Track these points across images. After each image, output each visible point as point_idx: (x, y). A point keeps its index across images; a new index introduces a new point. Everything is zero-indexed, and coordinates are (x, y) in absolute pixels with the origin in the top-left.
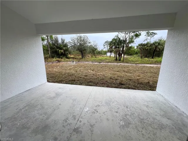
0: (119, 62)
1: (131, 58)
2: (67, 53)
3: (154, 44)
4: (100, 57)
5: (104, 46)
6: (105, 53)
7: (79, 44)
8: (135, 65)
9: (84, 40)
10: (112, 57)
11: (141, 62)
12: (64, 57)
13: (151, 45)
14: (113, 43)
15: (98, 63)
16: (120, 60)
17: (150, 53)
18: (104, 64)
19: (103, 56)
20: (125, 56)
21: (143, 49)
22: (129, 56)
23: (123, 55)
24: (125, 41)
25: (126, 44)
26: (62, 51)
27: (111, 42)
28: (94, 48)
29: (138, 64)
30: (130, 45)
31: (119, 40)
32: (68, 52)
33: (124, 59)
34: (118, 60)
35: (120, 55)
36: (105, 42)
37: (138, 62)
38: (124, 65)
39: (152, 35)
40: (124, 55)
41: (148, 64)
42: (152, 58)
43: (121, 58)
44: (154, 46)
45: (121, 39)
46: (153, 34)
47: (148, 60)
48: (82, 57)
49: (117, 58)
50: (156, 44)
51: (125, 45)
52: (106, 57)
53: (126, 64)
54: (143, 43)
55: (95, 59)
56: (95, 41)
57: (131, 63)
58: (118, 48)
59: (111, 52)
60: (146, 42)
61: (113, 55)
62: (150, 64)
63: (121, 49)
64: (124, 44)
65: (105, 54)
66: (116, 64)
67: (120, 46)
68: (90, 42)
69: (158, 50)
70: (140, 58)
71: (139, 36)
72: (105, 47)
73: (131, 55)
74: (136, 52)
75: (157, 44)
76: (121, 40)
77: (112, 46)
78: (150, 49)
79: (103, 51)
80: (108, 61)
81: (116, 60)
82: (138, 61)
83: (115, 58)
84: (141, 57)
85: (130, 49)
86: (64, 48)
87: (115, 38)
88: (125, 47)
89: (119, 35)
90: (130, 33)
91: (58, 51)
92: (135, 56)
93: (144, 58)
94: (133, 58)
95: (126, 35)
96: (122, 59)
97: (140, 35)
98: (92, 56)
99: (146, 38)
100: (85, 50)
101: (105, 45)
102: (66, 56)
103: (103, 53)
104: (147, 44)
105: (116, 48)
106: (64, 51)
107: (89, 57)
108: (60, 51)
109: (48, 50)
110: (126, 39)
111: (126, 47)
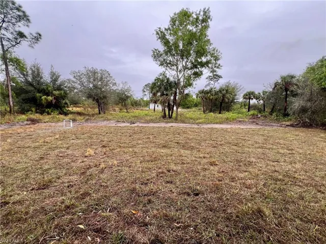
0: (168, 121)
1: (188, 114)
2: (66, 103)
3: (220, 91)
4: (136, 112)
5: (144, 92)
6: (147, 104)
7: (91, 85)
8: (196, 126)
9: (101, 78)
10: (158, 112)
11: (206, 120)
12: (57, 112)
13: (216, 93)
14: (158, 87)
15: (129, 125)
16: (170, 117)
17: (215, 105)
18: (141, 125)
19: (142, 110)
20: (179, 110)
21: (206, 98)
22: (185, 110)
23: (175, 108)
24: (177, 84)
25: (179, 89)
26: (50, 98)
27: (154, 84)
28: (125, 95)
29: (200, 123)
30: (186, 92)
31: (168, 81)
32: (67, 101)
33: (177, 114)
34: (168, 116)
35: (170, 108)
36: (146, 85)
37: (200, 121)
38: (178, 128)
39: (215, 78)
40: (177, 109)
41: (217, 123)
42: (220, 113)
43: (172, 113)
44: (220, 95)
45: (172, 79)
46: (217, 77)
47: (215, 117)
48: (99, 111)
49: (165, 113)
50: (223, 92)
51: (178, 91)
52: (147, 112)
53: (182, 125)
54: (206, 89)
55: (126, 114)
56: (126, 82)
57: (189, 123)
58: (167, 95)
59: (155, 102)
60: (208, 88)
61: (159, 108)
62: (220, 123)
63: (172, 98)
64: (176, 89)
65: (146, 106)
66: (163, 125)
67: (169, 93)
68: (115, 83)
69: (227, 100)
70: (202, 113)
71: (200, 75)
72: (146, 93)
73: (188, 108)
74: (196, 104)
75: (225, 92)
76: (171, 83)
77: (154, 91)
78: (216, 99)
79: (144, 101)
80: (148, 118)
81: (164, 116)
82: (200, 119)
83: (163, 114)
84: (204, 112)
85: (186, 98)
86: (56, 93)
87: (161, 77)
88: (178, 94)
89: (167, 72)
90: (184, 71)
91: (41, 97)
92: (194, 109)
93: (209, 112)
94: (191, 113)
95: (178, 73)
96: (174, 115)
97: (202, 74)
98: (121, 110)
99: (208, 83)
100: (105, 97)
101: (145, 90)
102: (61, 109)
103: (143, 104)
104: (210, 91)
105: (162, 95)
106: (56, 98)
107: (114, 110)
108: (43, 97)
109: (8, 96)
110: (179, 80)
111: (180, 94)
